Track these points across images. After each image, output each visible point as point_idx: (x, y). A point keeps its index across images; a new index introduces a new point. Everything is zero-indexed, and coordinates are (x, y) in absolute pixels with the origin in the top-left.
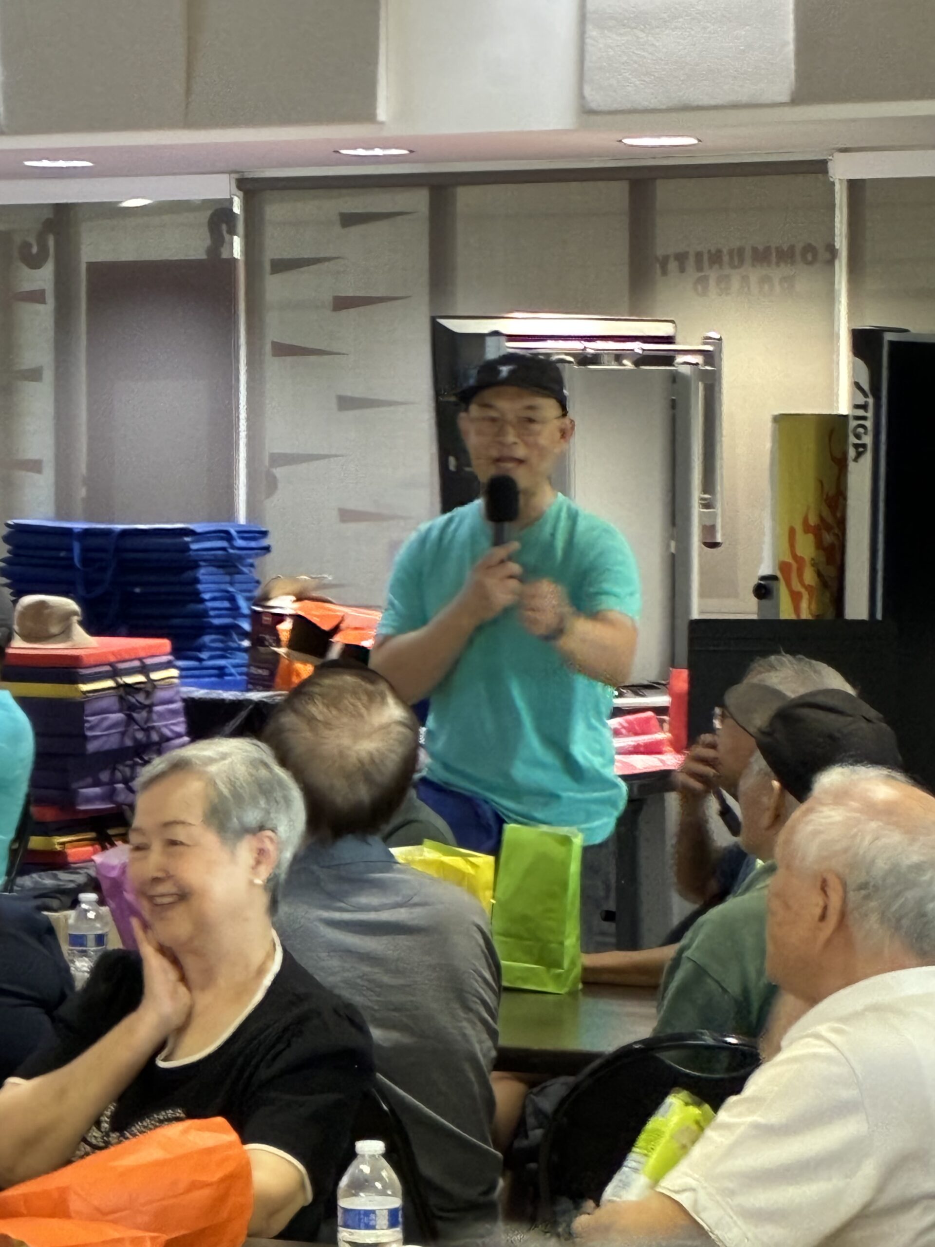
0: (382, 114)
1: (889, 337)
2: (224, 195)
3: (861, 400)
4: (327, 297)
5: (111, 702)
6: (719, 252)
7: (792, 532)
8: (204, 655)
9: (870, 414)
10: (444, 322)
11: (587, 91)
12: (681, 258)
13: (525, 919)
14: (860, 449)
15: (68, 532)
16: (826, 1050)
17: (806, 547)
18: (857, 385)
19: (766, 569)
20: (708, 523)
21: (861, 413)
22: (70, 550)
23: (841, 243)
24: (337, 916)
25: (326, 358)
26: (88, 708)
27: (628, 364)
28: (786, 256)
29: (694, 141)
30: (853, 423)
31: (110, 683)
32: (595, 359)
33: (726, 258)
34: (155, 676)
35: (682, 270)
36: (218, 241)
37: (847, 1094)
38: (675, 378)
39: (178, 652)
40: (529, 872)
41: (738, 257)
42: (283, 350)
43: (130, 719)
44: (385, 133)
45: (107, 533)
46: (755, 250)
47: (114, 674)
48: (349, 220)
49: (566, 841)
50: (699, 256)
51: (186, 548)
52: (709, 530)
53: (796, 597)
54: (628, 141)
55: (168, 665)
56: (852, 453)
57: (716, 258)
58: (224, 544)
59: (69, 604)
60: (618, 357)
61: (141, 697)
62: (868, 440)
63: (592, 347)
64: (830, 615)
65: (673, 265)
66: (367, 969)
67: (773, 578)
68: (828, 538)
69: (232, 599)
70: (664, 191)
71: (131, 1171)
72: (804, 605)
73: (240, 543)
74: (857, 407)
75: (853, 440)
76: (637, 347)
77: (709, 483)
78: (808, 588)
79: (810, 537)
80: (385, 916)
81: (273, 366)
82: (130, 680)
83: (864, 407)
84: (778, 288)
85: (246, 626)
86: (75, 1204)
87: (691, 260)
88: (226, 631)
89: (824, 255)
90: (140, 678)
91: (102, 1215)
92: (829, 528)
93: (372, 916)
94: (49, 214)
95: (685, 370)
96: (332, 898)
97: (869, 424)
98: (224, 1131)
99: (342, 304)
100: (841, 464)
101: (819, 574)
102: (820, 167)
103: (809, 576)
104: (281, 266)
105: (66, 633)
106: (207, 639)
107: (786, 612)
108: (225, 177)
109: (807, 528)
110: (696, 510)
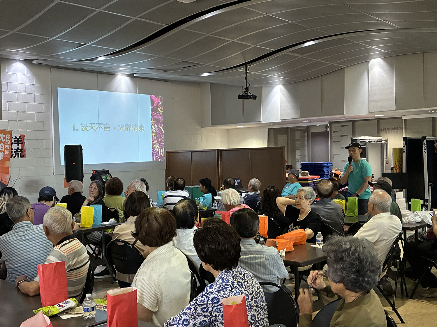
0: (344, 114)
1: (407, 138)
2: (327, 124)
3: (404, 146)
4: (340, 135)
5: (312, 183)
6: (388, 128)
7: (395, 162)
8: (324, 178)
9: (405, 148)
10: (352, 138)
11: (370, 110)
12: (384, 129)
13: (351, 208)
14: (404, 152)
15: (308, 163)
16: (373, 222)
17: (397, 164)
18: (403, 144)
19: (392, 166)
20: (387, 161)
21: (404, 147)
22: (308, 165)
23: (404, 126)
24: (324, 207)
25: (340, 142)
26: (309, 184)
27: (376, 142)
28: (397, 129)
29: (384, 115)
30: (403, 149)
31: (312, 181)
32: (372, 142)
33: (389, 129)
34: (318, 180)
35: (384, 130)
36: (327, 129)
37: (375, 227)
38: (382, 143)
39: (321, 177)
40: (351, 202)
41: (391, 129)
42: (334, 142)
43: (315, 185)
44: (346, 116)
45: (313, 163)
46: (393, 128)
47: (313, 180)
48: (342, 126)
49: (356, 199)
50: (386, 129)
51: (322, 165)
52: (387, 162)
53: (396, 170)
54: (376, 115)
55: (319, 179)
56: (403, 152)
57: (388, 129)
58: (327, 165)
59: (308, 172)
60: (375, 141)
61: (316, 183)
62: (405, 151)
63: (371, 140)
64: (401, 172)
65: (382, 130)
66: (327, 213)
67: (393, 168)
68: (400, 163)
69: (328, 171)
70: (381, 121)
71: (292, 234)
72: (397, 171)
73: (329, 164)
74: (403, 147)
75: (403, 151)
76: (377, 140)
77: (386, 157)
78: (398, 169)
79: (398, 163)
80: (330, 207)
81: (333, 143)
82: (315, 181)
83: (405, 147)
84: (396, 133)
85: (329, 174)
86: (285, 238)
87: (385, 130)
88: (327, 175)
89: (401, 128)
90: (316, 180)
91: (288, 239)
92: (401, 162)
93: (328, 207)
94: (307, 127)
95: (383, 143)
96: (323, 205)
97: (405, 149)
98: (303, 230)
99: (342, 136)
100: (402, 154)
101: (399, 167)
102: (401, 117)
103: (398, 167)
104: (334, 132)
105: (307, 175)
106: (325, 176)
107: (395, 172)
108: (327, 122)
109: (397, 161)
110: (385, 159)
